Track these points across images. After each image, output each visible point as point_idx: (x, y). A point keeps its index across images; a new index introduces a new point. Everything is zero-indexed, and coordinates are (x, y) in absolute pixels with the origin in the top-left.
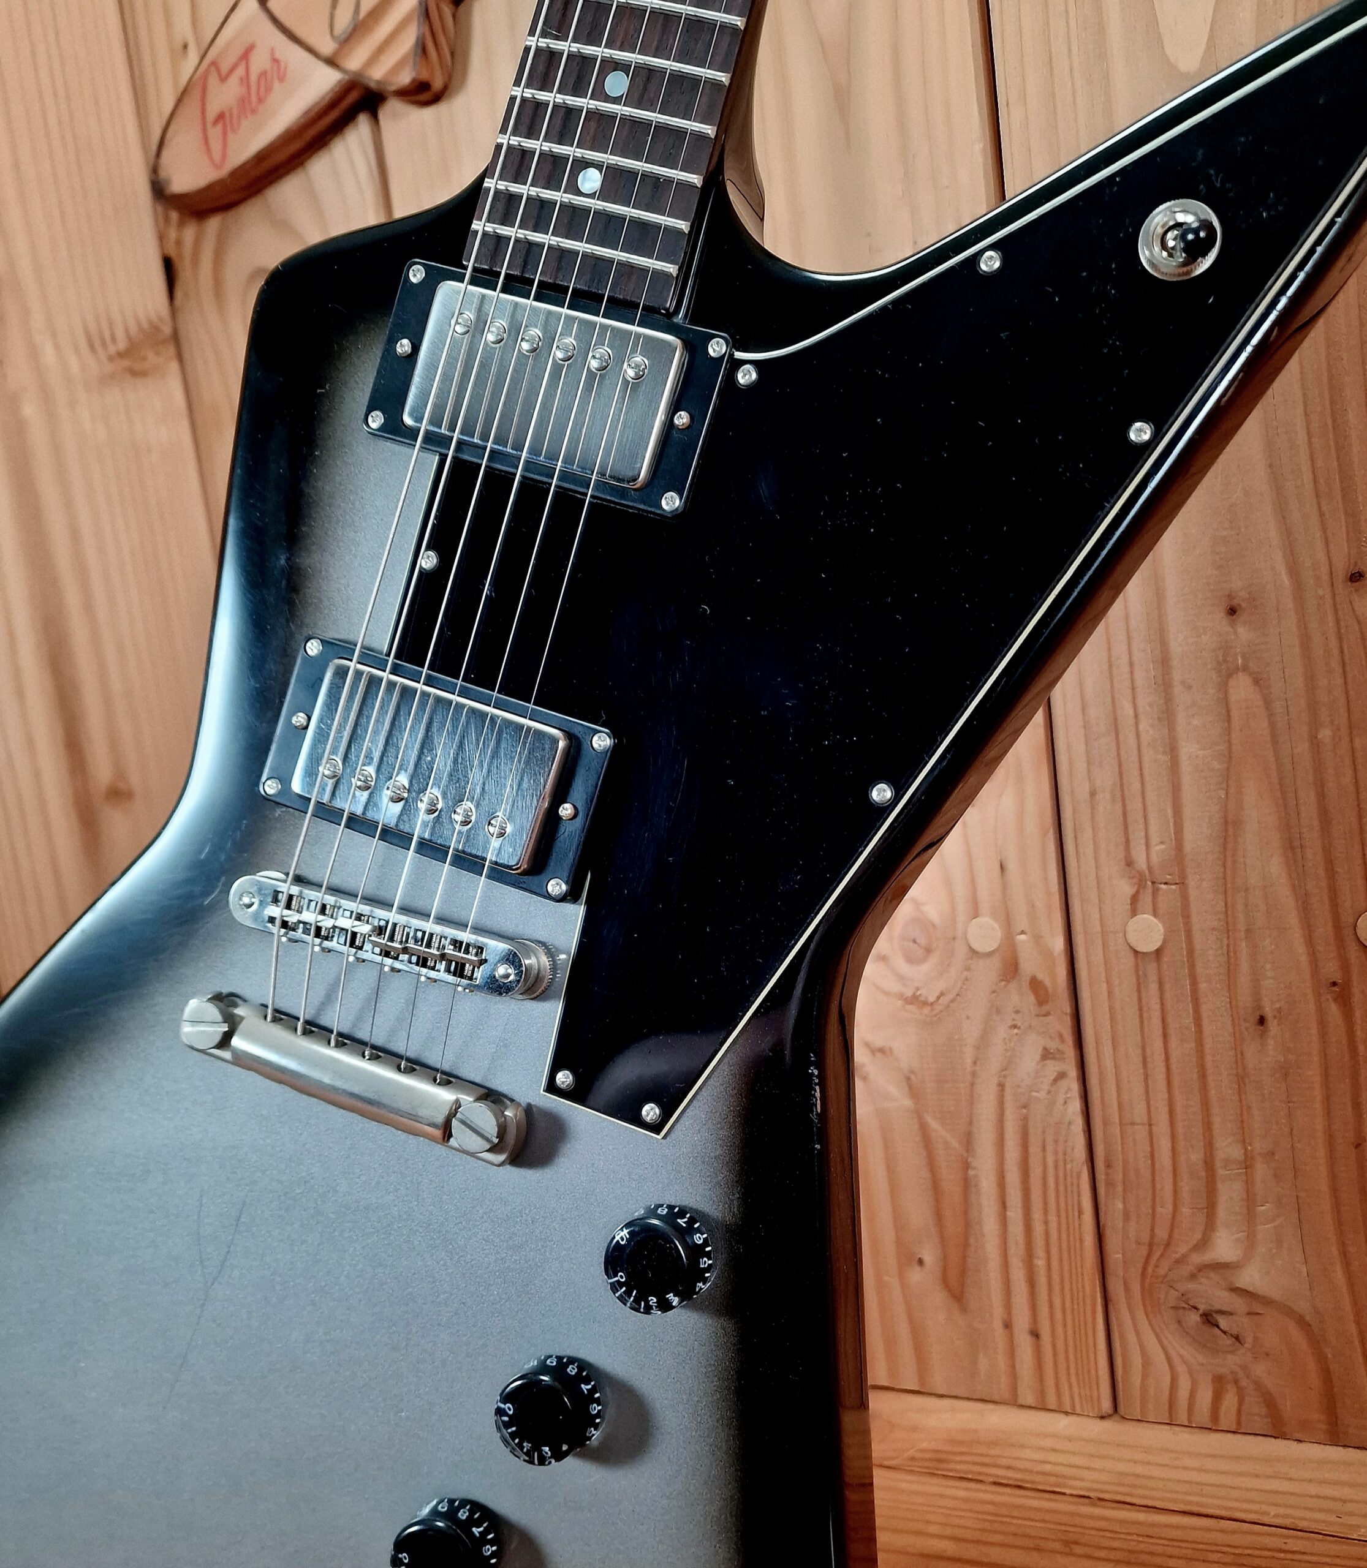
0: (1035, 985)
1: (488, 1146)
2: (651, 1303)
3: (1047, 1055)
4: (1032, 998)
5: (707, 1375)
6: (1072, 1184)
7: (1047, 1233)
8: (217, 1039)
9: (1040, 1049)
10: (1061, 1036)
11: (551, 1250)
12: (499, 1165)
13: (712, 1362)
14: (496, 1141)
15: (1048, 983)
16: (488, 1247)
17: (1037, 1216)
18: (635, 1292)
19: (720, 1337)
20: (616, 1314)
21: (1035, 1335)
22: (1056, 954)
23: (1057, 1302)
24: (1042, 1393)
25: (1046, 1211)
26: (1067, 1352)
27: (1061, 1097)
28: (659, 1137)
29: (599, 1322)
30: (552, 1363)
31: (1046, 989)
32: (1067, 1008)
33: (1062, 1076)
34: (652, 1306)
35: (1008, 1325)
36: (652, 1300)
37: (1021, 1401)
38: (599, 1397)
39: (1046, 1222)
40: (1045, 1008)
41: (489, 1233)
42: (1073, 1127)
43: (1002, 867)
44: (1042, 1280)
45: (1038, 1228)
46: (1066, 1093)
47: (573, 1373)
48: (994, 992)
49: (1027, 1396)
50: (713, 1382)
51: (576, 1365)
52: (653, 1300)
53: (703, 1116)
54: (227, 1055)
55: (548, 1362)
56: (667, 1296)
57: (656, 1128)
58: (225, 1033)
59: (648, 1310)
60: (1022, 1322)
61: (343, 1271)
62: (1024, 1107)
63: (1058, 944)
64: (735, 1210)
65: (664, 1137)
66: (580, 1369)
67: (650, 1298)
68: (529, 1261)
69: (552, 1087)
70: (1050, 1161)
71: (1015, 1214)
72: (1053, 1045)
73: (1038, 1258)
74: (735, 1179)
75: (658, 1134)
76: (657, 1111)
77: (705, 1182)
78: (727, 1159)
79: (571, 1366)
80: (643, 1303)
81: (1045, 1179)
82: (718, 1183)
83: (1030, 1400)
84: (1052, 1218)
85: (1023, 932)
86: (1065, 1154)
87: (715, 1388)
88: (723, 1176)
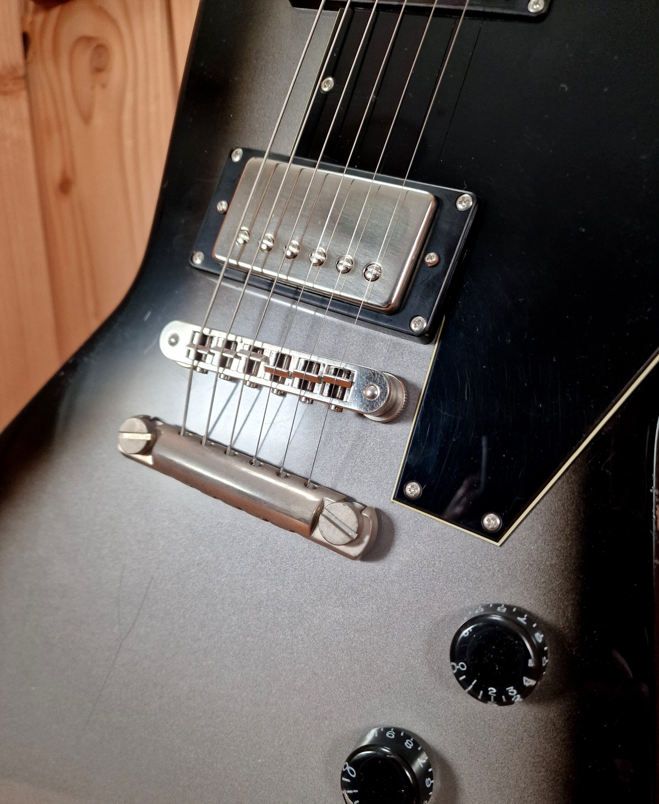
1: (348, 540)
2: (490, 693)
5: (535, 765)
8: (142, 446)
11: (393, 636)
12: (355, 558)
13: (541, 753)
14: (355, 536)
16: (338, 628)
18: (475, 681)
19: (549, 731)
20: (448, 698)
28: (498, 544)
29: (433, 703)
30: (391, 736)
34: (490, 696)
36: (491, 690)
38: (432, 771)
41: (341, 616)
47: (410, 747)
50: (540, 772)
51: (412, 740)
52: (493, 690)
53: (540, 528)
54: (149, 459)
55: (387, 734)
56: (507, 689)
57: (495, 535)
58: (148, 442)
59: (486, 698)
61: (221, 637)
64: (569, 614)
65: (501, 546)
66: (416, 744)
67: (490, 689)
68: (373, 643)
69: (401, 496)
74: (570, 587)
75: (497, 542)
76: (498, 521)
77: (540, 587)
78: (563, 567)
79: (407, 741)
80: (481, 692)
82: (553, 589)
87: (542, 778)
88: (558, 583)
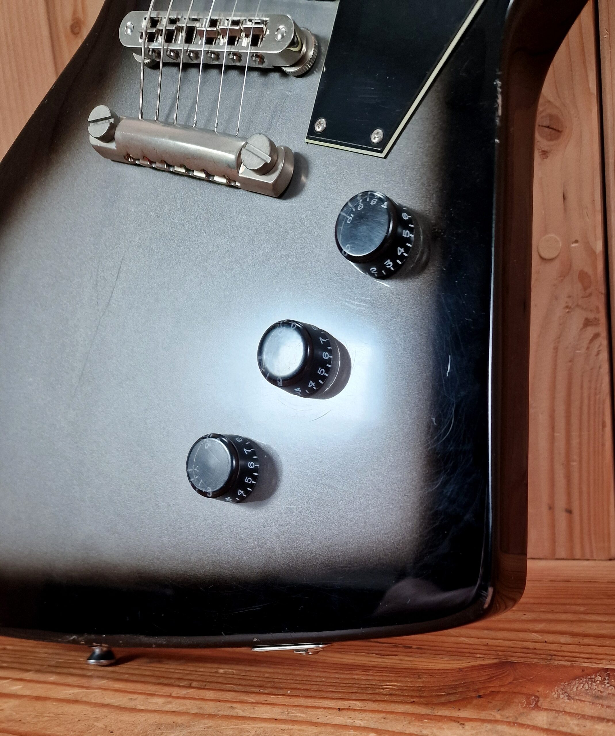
0: (583, 276)
3: (587, 323)
4: (580, 285)
6: (599, 408)
7: (580, 444)
9: (583, 320)
10: (597, 308)
15: (590, 272)
17: (575, 434)
21: (569, 511)
22: (597, 253)
23: (585, 488)
24: (572, 548)
25: (581, 429)
26: (589, 520)
27: (595, 351)
28: (382, 156)
31: (590, 277)
32: (602, 289)
33: (596, 336)
35: (551, 508)
36: (373, 270)
37: (557, 556)
39: (580, 436)
40: (588, 291)
42: (602, 370)
43: (564, 198)
44: (575, 476)
45: (575, 442)
46: (599, 347)
48: (555, 285)
49: (562, 552)
60: (561, 503)
62: (570, 361)
63: (599, 247)
67: (371, 269)
69: (312, 133)
70: (585, 395)
71: (560, 434)
72: (591, 316)
73: (574, 461)
75: (382, 154)
76: (382, 134)
81: (581, 408)
83: (563, 555)
84: (585, 433)
85: (576, 241)
86: (596, 389)
